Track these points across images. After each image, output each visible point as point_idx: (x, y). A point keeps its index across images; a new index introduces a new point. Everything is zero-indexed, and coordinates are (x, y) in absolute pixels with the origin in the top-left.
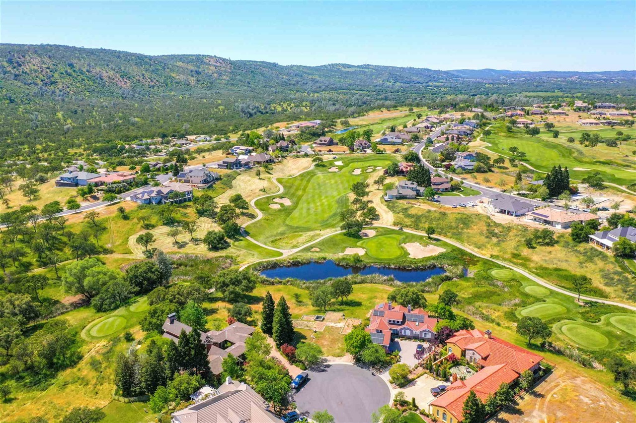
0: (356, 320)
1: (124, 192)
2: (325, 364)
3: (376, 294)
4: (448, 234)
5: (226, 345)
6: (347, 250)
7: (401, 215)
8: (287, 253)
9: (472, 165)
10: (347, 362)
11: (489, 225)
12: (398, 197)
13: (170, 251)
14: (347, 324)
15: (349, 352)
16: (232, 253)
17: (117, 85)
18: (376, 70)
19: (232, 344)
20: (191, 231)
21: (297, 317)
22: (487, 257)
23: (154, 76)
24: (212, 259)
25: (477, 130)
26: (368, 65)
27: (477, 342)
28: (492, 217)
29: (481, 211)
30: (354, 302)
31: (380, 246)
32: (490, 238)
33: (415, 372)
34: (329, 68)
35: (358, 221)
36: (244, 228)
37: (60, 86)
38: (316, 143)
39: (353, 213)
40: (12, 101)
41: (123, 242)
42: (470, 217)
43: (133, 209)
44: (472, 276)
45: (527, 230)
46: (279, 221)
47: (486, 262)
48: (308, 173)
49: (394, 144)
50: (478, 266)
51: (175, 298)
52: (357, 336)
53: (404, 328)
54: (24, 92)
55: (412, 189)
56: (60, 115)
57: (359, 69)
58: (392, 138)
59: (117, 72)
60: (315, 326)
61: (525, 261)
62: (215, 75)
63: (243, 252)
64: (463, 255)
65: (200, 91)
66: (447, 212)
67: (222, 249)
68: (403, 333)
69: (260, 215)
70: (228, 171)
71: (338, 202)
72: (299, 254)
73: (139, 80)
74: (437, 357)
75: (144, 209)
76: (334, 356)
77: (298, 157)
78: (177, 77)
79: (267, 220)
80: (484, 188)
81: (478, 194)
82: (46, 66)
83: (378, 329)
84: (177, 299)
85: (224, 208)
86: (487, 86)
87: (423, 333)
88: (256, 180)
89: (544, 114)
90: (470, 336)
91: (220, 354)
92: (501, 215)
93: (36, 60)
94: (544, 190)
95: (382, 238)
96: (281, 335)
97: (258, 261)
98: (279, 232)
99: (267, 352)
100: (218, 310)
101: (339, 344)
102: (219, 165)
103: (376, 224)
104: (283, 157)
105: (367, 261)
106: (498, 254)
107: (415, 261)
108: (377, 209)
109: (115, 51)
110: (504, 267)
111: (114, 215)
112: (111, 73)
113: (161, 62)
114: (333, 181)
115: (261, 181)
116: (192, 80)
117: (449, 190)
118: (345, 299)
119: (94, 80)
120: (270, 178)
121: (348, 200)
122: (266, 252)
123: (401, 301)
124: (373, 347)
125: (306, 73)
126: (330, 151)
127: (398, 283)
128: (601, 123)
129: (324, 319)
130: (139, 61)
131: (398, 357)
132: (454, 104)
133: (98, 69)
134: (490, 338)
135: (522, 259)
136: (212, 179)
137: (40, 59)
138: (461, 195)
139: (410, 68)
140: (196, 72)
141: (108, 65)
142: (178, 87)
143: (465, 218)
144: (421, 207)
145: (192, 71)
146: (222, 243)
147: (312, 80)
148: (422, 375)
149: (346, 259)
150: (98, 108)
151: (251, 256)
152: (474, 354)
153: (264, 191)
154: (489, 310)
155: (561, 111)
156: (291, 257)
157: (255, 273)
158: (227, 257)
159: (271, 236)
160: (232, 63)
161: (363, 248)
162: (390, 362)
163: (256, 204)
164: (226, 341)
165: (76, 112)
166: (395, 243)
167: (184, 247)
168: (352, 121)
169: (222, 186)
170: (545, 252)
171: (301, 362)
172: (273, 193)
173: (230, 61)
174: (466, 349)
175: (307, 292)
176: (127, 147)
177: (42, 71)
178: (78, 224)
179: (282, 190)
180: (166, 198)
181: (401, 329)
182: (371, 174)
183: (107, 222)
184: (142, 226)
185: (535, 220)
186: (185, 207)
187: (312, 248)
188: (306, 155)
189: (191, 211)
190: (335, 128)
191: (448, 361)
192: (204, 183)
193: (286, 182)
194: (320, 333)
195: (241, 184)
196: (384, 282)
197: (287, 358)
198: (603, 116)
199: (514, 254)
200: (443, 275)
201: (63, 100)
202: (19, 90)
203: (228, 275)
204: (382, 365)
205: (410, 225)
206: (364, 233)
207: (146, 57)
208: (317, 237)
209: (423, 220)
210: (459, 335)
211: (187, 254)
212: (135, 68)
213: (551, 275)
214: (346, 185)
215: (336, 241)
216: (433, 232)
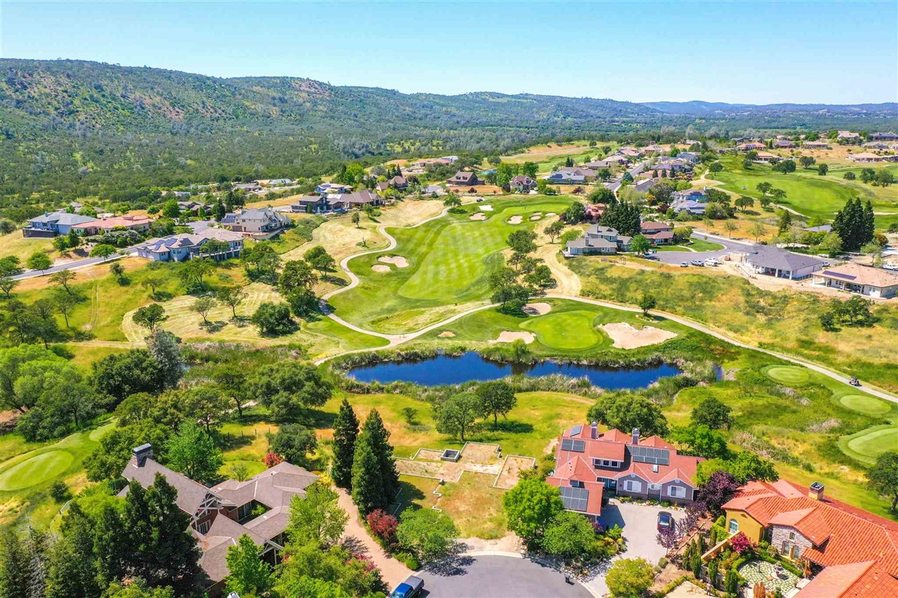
0: (525, 460)
1: (132, 245)
2: (462, 555)
3: (558, 410)
4: (678, 309)
5: (253, 512)
6: (502, 334)
7: (593, 279)
8: (397, 341)
9: (703, 208)
10: (510, 550)
11: (749, 294)
12: (587, 251)
13: (193, 336)
14: (507, 468)
15: (514, 529)
16: (301, 340)
17: (164, 116)
18: (538, 101)
19: (267, 509)
20: (232, 304)
21: (406, 453)
22: (753, 345)
23: (219, 104)
24: (265, 349)
25: (698, 166)
26: (527, 94)
27: (793, 508)
28: (752, 281)
29: (730, 272)
30: (520, 425)
31: (561, 329)
32: (753, 315)
33: (661, 576)
34: (471, 97)
35: (520, 287)
36: (326, 301)
37: (82, 117)
38: (450, 182)
39: (511, 275)
40: (9, 136)
41: (112, 322)
42: (714, 281)
43: (139, 268)
44: (733, 379)
45: (818, 301)
46: (386, 291)
47: (753, 355)
48: (437, 222)
49: (572, 182)
50: (740, 361)
51: (165, 414)
52: (532, 494)
53: (629, 477)
54: (28, 124)
55: (610, 239)
56: (78, 156)
57: (513, 100)
58: (569, 174)
59: (165, 98)
60: (441, 471)
61: (825, 352)
62: (308, 104)
63: (322, 338)
64: (710, 344)
65: (284, 126)
66: (673, 273)
67: (284, 333)
68: (625, 488)
69: (355, 281)
70: (308, 216)
71: (485, 262)
72: (419, 341)
73: (197, 110)
74: (708, 541)
75: (159, 268)
76: (481, 536)
77: (421, 199)
78: (253, 107)
79: (367, 289)
80: (728, 239)
81: (720, 249)
82: (62, 88)
83: (575, 478)
84: (169, 417)
85: (291, 266)
86: (697, 121)
87: (669, 489)
88: (352, 229)
89: (795, 147)
90: (775, 494)
91: (231, 533)
92: (767, 278)
93: (49, 80)
94: (833, 239)
95: (563, 316)
96: (369, 492)
97: (343, 352)
98: (386, 307)
99: (336, 529)
100: (253, 438)
101: (492, 510)
102: (293, 207)
103: (550, 293)
104: (398, 198)
105: (539, 353)
106: (771, 341)
107: (625, 353)
108: (552, 270)
109: (165, 71)
110: (788, 363)
111: (104, 278)
112: (158, 99)
113: (229, 85)
114: (477, 234)
115: (361, 231)
116: (275, 111)
117: (670, 241)
118: (500, 418)
119: (132, 109)
120: (375, 228)
121: (503, 258)
122: (361, 340)
123: (617, 420)
124: (567, 520)
125: (437, 104)
126: (472, 191)
127: (599, 390)
128: (883, 158)
129: (460, 457)
130: (198, 83)
131: (620, 540)
132: (657, 136)
133: (138, 94)
134: (821, 500)
135: (820, 349)
136: (278, 225)
137: (53, 78)
138: (691, 249)
139: (587, 98)
140: (280, 99)
141: (152, 89)
142: (253, 120)
143: (706, 283)
144: (628, 266)
145: (274, 98)
146: (284, 324)
147: (447, 113)
148: (679, 584)
149: (501, 349)
150: (135, 147)
151: (332, 344)
152: (792, 536)
153: (364, 246)
154: (785, 439)
155: (821, 143)
156: (404, 347)
157: (337, 372)
158: (291, 347)
159: (371, 314)
160: (332, 89)
161: (531, 332)
162: (604, 552)
163: (349, 265)
164: (254, 504)
165: (102, 152)
166: (586, 324)
167: (218, 330)
168: (504, 159)
169: (296, 237)
170: (861, 336)
171: (410, 550)
172: (379, 248)
173: (329, 85)
174: (771, 526)
175: (429, 405)
176: (164, 193)
177: (56, 96)
178: (41, 291)
179: (394, 245)
180: (197, 251)
181: (622, 479)
182: (539, 222)
183: (91, 288)
184: (149, 296)
185: (830, 284)
186: (228, 266)
187: (441, 331)
188: (435, 196)
189: (237, 274)
190: (480, 167)
191: (732, 550)
192: (264, 231)
193: (402, 233)
194: (453, 485)
195: (327, 235)
196: (573, 389)
197: (379, 541)
198: (884, 150)
199: (803, 341)
200: (679, 377)
201: (84, 136)
202: (22, 121)
203: (278, 371)
204: (586, 559)
205: (611, 295)
206: (530, 309)
207: (208, 78)
208: (449, 315)
209: (633, 286)
210: (750, 494)
211: (221, 342)
212: (193, 94)
213: (883, 376)
214: (499, 239)
215: (482, 321)
216: (652, 306)
